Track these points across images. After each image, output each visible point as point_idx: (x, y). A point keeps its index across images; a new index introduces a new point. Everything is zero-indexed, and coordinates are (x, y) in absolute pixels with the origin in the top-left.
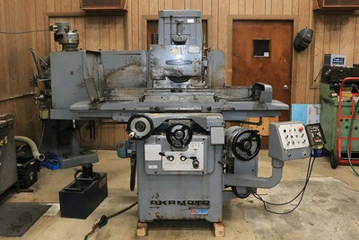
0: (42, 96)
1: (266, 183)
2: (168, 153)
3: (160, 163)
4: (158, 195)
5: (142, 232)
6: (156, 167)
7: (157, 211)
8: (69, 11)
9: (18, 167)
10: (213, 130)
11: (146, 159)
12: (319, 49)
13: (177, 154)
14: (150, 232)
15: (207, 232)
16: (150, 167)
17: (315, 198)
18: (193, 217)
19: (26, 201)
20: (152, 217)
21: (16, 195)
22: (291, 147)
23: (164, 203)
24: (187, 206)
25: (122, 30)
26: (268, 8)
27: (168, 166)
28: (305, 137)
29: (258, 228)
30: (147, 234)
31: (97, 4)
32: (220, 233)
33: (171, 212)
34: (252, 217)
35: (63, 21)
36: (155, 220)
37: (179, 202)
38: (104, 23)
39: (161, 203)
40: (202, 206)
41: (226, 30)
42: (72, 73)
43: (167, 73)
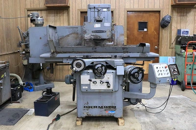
0: (24, 52)
1: (147, 96)
2: (93, 80)
3: (89, 85)
4: (88, 103)
5: (79, 123)
6: (87, 87)
7: (87, 112)
8: (38, 7)
9: (12, 90)
10: (118, 68)
11: (82, 83)
12: (175, 26)
13: (98, 81)
14: (83, 123)
15: (114, 123)
16: (84, 87)
17: (173, 106)
18: (107, 115)
19: (16, 107)
20: (85, 115)
21: (11, 104)
22: (161, 76)
23: (91, 107)
24: (104, 109)
25: (67, 17)
26: (147, 5)
27: (93, 87)
28: (168, 71)
29: (142, 121)
30: (82, 124)
31: (54, 3)
32: (122, 123)
33: (95, 112)
34: (139, 116)
35: (35, 12)
36: (86, 117)
37: (99, 107)
38: (57, 14)
39: (89, 107)
40: (112, 109)
41: (123, 17)
42: (41, 38)
43: (93, 37)
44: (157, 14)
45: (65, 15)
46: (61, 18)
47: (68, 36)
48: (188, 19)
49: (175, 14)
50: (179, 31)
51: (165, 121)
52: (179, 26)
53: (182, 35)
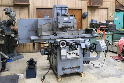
0: (4, 35)
1: (96, 59)
2: (69, 52)
3: (66, 56)
4: (64, 66)
6: (65, 57)
7: (64, 72)
10: (82, 44)
11: (62, 55)
13: (71, 52)
15: (78, 76)
16: (63, 57)
18: (75, 72)
22: (103, 47)
23: (66, 69)
24: (73, 69)
27: (69, 56)
29: (91, 73)
30: (61, 80)
31: (20, 2)
32: (84, 76)
33: (68, 72)
35: (8, 8)
36: (63, 75)
37: (71, 68)
38: (21, 9)
40: (77, 68)
42: (26, 26)
43: (63, 26)
44: (80, 11)
45: (27, 10)
46: (24, 11)
47: (44, 25)
48: (95, 14)
49: (89, 11)
50: (92, 21)
51: (102, 71)
52: (91, 17)
53: (94, 23)
